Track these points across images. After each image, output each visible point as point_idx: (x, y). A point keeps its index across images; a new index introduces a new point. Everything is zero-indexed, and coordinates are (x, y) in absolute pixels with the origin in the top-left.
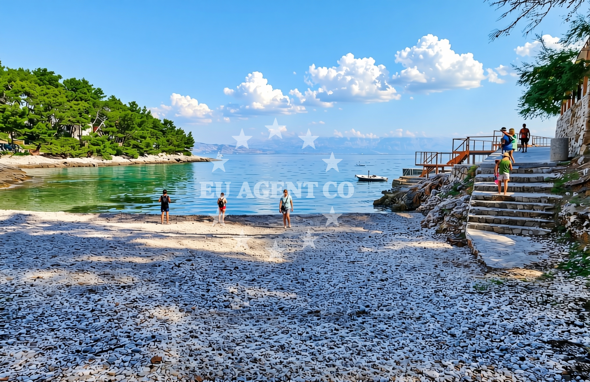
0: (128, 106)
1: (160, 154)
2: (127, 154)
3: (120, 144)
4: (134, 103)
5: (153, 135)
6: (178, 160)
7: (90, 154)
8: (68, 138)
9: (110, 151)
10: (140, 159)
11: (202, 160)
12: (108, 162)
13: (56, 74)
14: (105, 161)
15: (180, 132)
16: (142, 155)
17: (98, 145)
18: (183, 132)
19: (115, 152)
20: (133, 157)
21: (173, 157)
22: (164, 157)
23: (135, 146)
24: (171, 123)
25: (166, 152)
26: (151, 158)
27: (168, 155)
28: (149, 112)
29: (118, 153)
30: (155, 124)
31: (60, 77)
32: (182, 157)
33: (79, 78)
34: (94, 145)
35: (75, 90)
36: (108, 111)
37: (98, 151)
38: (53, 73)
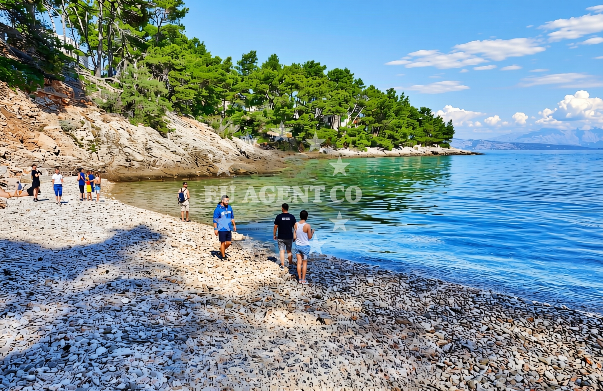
0: (386, 93)
1: (416, 146)
2: (380, 146)
3: (375, 135)
4: (392, 90)
5: (409, 125)
6: (434, 153)
7: (346, 145)
8: (327, 130)
9: (365, 142)
10: (394, 151)
11: (462, 154)
12: (363, 153)
13: (322, 65)
14: (360, 153)
15: (439, 120)
16: (397, 147)
17: (355, 136)
18: (441, 120)
19: (370, 143)
20: (387, 149)
21: (429, 150)
22: (420, 149)
23: (391, 137)
24: (428, 111)
25: (422, 143)
26: (406, 150)
27: (424, 148)
28: (407, 99)
29: (374, 145)
30: (413, 114)
31: (325, 67)
32: (439, 149)
33: (342, 68)
34: (351, 136)
35: (337, 80)
36: (367, 101)
37: (354, 143)
38: (319, 64)
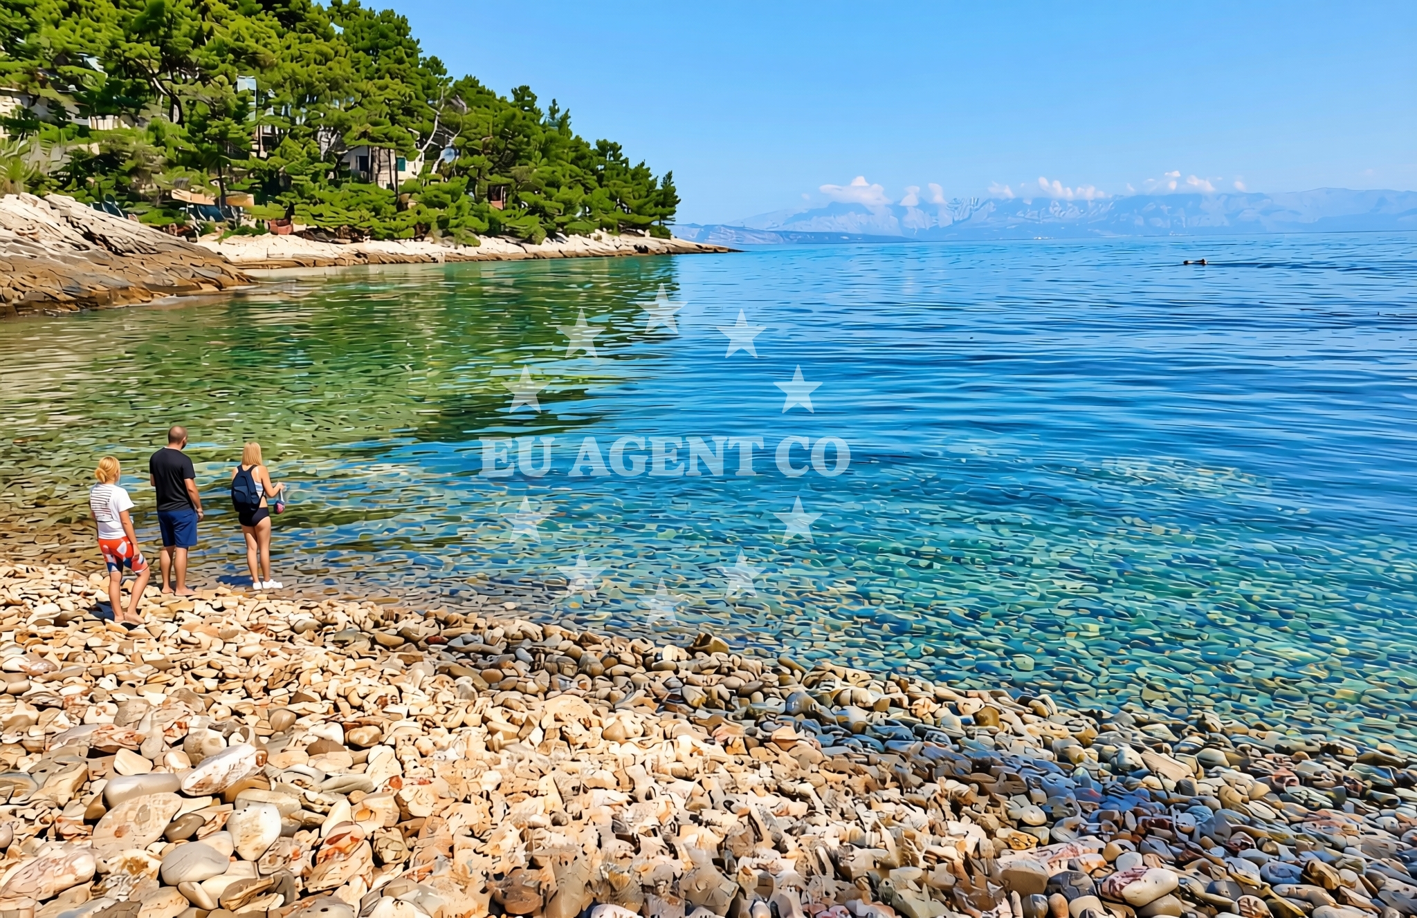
0: (511, 99)
1: (597, 233)
2: (513, 233)
3: (497, 205)
4: (525, 89)
5: (576, 181)
6: (643, 250)
7: (422, 231)
8: (362, 186)
9: (475, 222)
10: (548, 247)
11: (701, 250)
12: (471, 252)
14: (461, 249)
15: (640, 174)
16: (552, 235)
17: (442, 205)
18: (647, 174)
19: (485, 226)
20: (530, 241)
21: (627, 242)
22: (609, 242)
23: (534, 210)
24: (615, 148)
25: (609, 227)
26: (575, 244)
27: (616, 238)
28: (566, 117)
29: (493, 232)
30: (580, 154)
32: (648, 241)
34: (430, 204)
35: (372, 50)
36: (466, 114)
37: (443, 223)
